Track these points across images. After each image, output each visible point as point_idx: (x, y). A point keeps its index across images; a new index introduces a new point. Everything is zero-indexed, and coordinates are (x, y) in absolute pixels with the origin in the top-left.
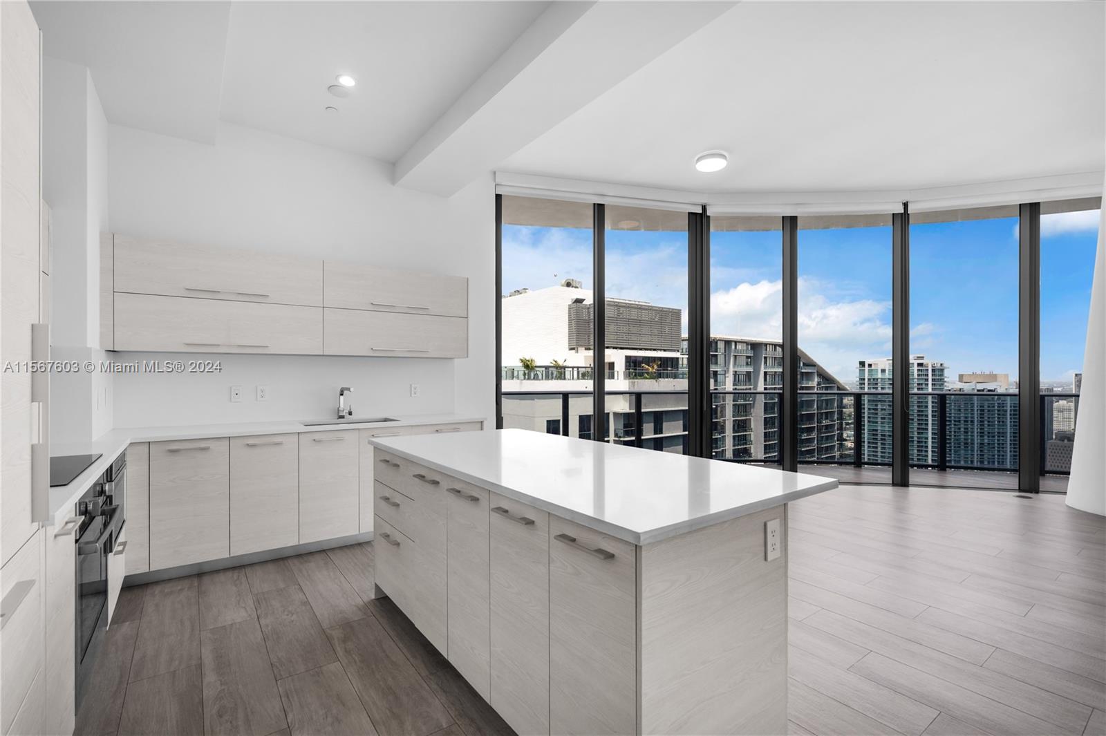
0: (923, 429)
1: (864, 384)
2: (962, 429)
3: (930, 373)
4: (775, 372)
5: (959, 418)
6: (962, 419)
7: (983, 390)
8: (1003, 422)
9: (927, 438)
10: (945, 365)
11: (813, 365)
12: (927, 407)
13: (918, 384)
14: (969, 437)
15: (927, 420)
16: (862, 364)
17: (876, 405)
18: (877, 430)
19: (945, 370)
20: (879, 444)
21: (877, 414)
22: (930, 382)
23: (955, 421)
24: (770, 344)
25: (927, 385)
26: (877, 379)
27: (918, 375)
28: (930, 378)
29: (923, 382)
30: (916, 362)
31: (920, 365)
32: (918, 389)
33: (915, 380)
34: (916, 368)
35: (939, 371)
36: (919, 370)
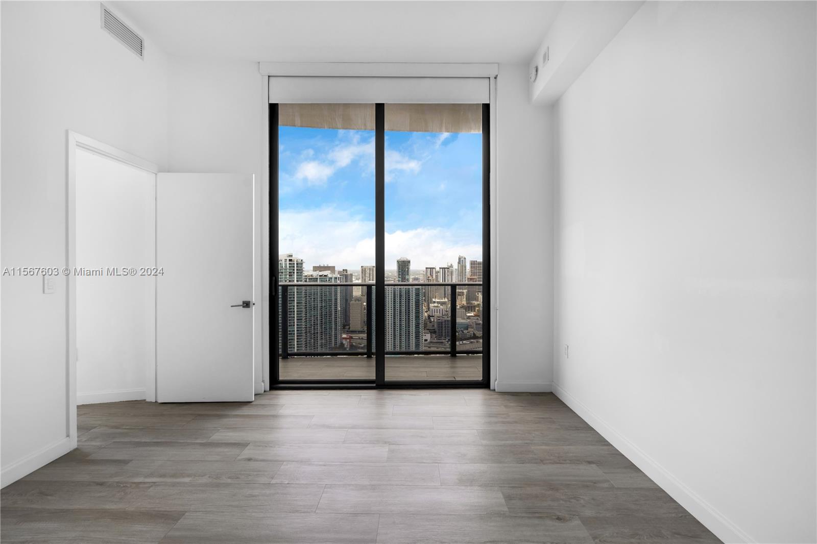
0: (291, 300)
3: (296, 266)
7: (322, 276)
9: (294, 306)
10: (304, 261)
15: (294, 295)
19: (304, 264)
22: (295, 271)
25: (294, 273)
27: (289, 267)
28: (295, 268)
29: (291, 271)
30: (288, 259)
31: (290, 260)
32: (289, 275)
33: (288, 270)
34: (288, 262)
35: (300, 264)
36: (289, 264)
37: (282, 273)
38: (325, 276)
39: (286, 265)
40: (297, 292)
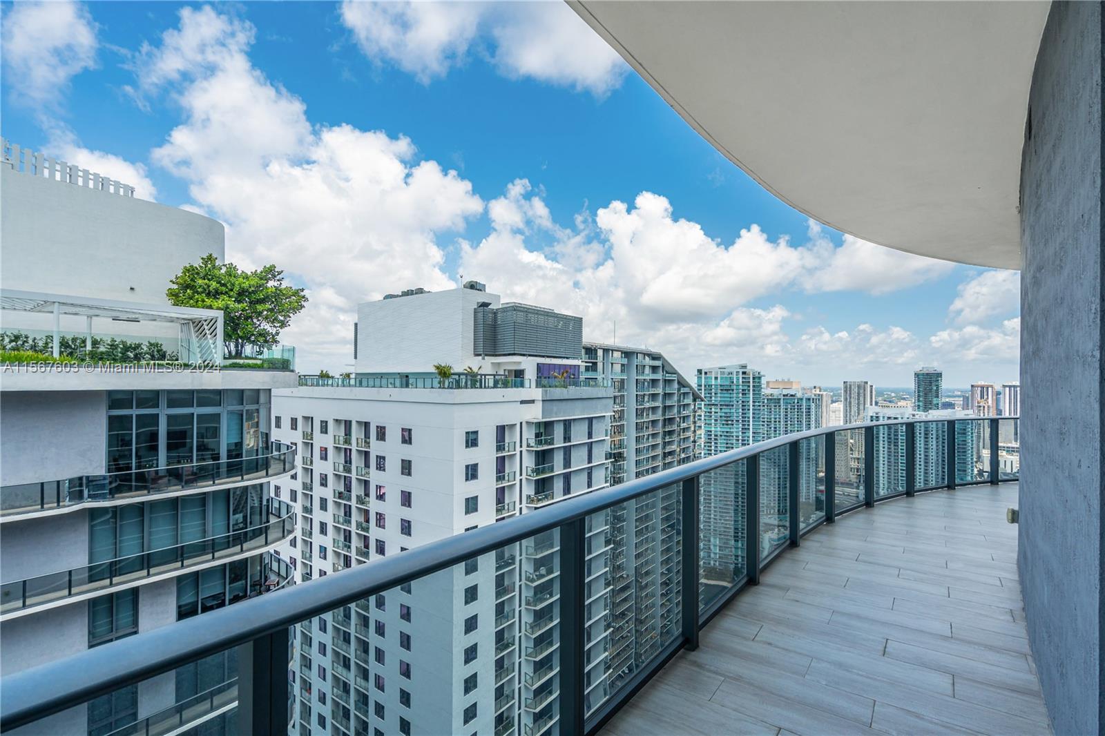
0: (745, 429)
1: (701, 390)
2: (772, 429)
3: (751, 380)
4: (644, 380)
5: (771, 419)
6: (773, 419)
7: (787, 395)
9: (749, 437)
10: (762, 374)
11: (675, 372)
12: (749, 410)
13: (743, 390)
15: (749, 421)
16: (700, 371)
17: (711, 409)
18: (711, 431)
19: (763, 378)
20: (713, 443)
21: (711, 416)
22: (751, 388)
24: (640, 353)
25: (749, 390)
26: (712, 385)
27: (743, 382)
28: (751, 384)
29: (746, 388)
30: (741, 371)
31: (744, 373)
32: (743, 394)
33: (741, 387)
34: (741, 376)
35: (757, 378)
36: (743, 378)
37: (733, 390)
38: (792, 395)
39: (738, 379)
40: (753, 417)
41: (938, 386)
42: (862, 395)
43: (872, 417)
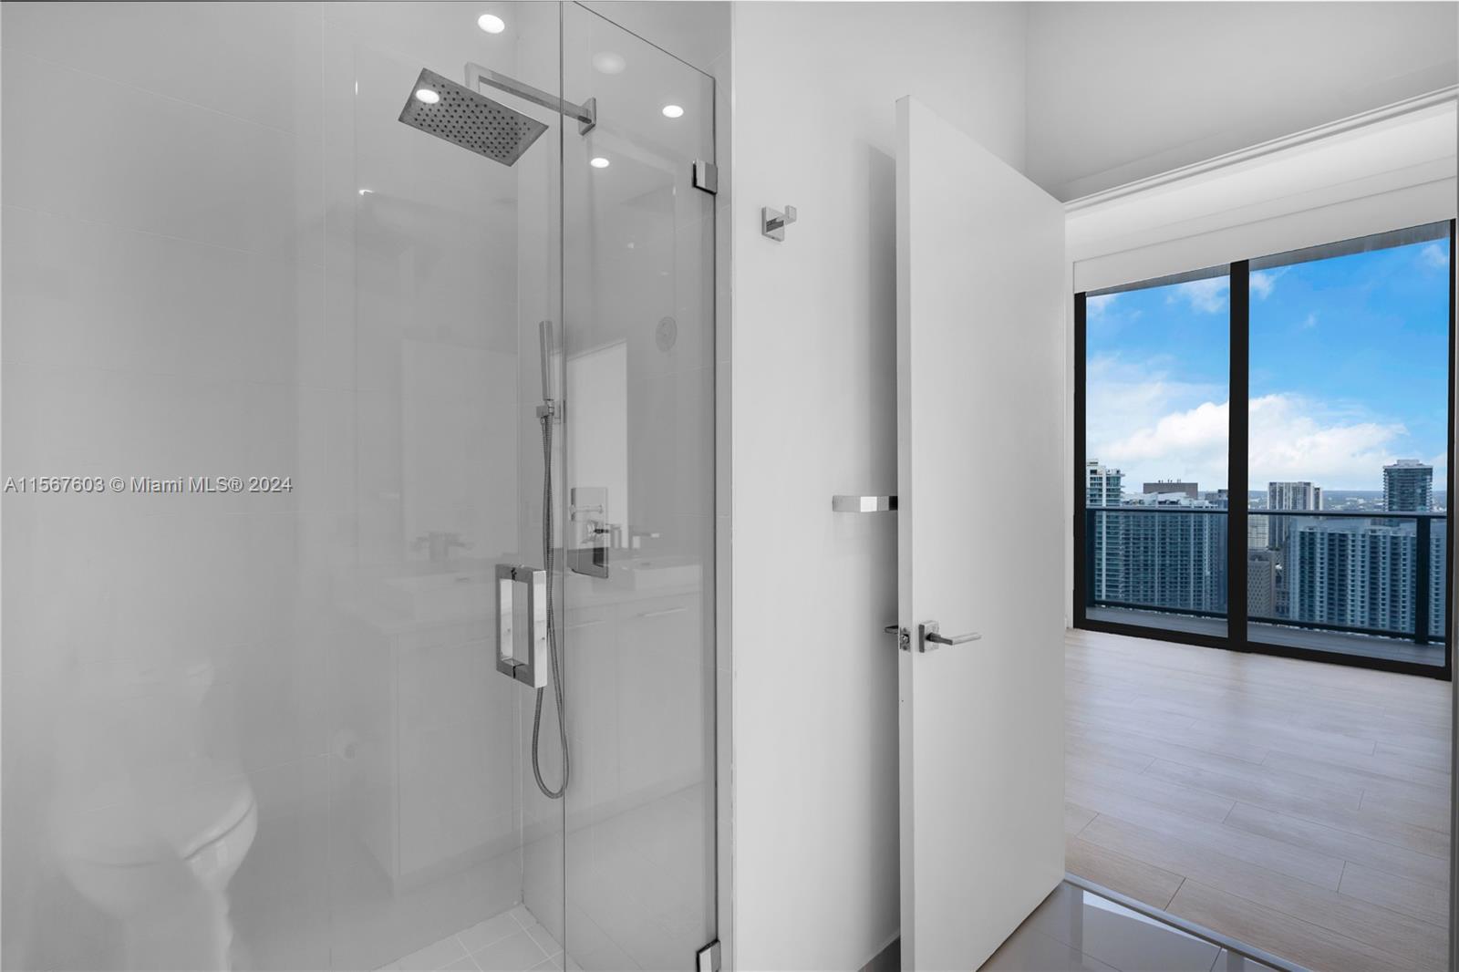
2: (1142, 549)
3: (1104, 482)
5: (1139, 535)
6: (1142, 536)
8: (1186, 539)
9: (1100, 560)
10: (1122, 472)
12: (1100, 522)
14: (1150, 558)
15: (1100, 538)
22: (1104, 493)
23: (1134, 539)
25: (1101, 496)
27: (1091, 484)
28: (1105, 487)
29: (1096, 492)
31: (1094, 472)
35: (1114, 479)
36: (1091, 478)
38: (1172, 503)
40: (1108, 533)
41: (1424, 489)
42: (1301, 501)
43: (1302, 533)
